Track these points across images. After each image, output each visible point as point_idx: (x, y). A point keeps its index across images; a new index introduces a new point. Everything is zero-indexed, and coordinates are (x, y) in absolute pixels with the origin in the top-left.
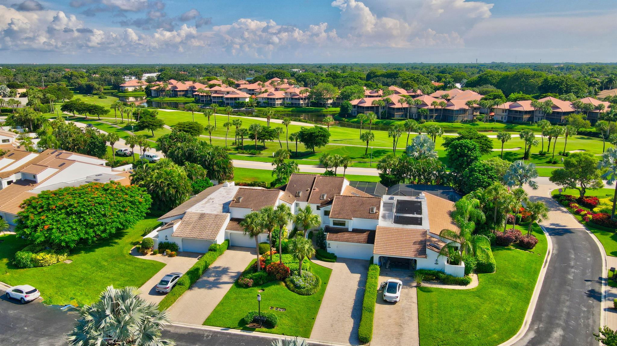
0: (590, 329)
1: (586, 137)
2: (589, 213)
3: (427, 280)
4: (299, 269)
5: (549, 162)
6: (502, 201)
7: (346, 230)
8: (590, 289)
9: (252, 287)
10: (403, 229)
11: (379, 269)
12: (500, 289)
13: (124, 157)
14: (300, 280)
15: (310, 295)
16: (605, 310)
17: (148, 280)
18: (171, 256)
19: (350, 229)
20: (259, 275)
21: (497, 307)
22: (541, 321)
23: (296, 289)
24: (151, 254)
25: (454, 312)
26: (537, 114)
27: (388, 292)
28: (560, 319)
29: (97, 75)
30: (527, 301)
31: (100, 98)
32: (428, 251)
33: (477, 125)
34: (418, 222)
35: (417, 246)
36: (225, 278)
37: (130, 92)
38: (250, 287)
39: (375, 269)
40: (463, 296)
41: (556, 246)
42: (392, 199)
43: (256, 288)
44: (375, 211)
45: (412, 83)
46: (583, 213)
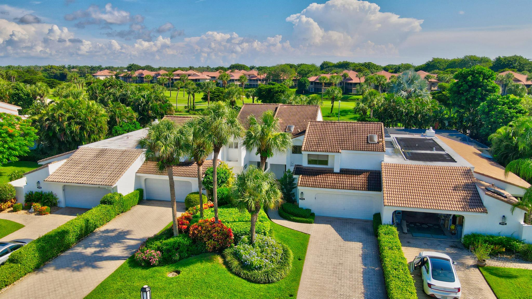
3: (494, 255)
4: (251, 230)
7: (330, 172)
9: (158, 266)
11: (397, 233)
14: (253, 251)
15: (273, 282)
18: (40, 213)
19: (337, 170)
20: (175, 243)
23: (244, 270)
24: (9, 212)
27: (435, 278)
32: (485, 200)
34: (447, 159)
35: (462, 194)
36: (114, 251)
38: (154, 266)
39: (391, 233)
43: (164, 269)
44: (376, 140)
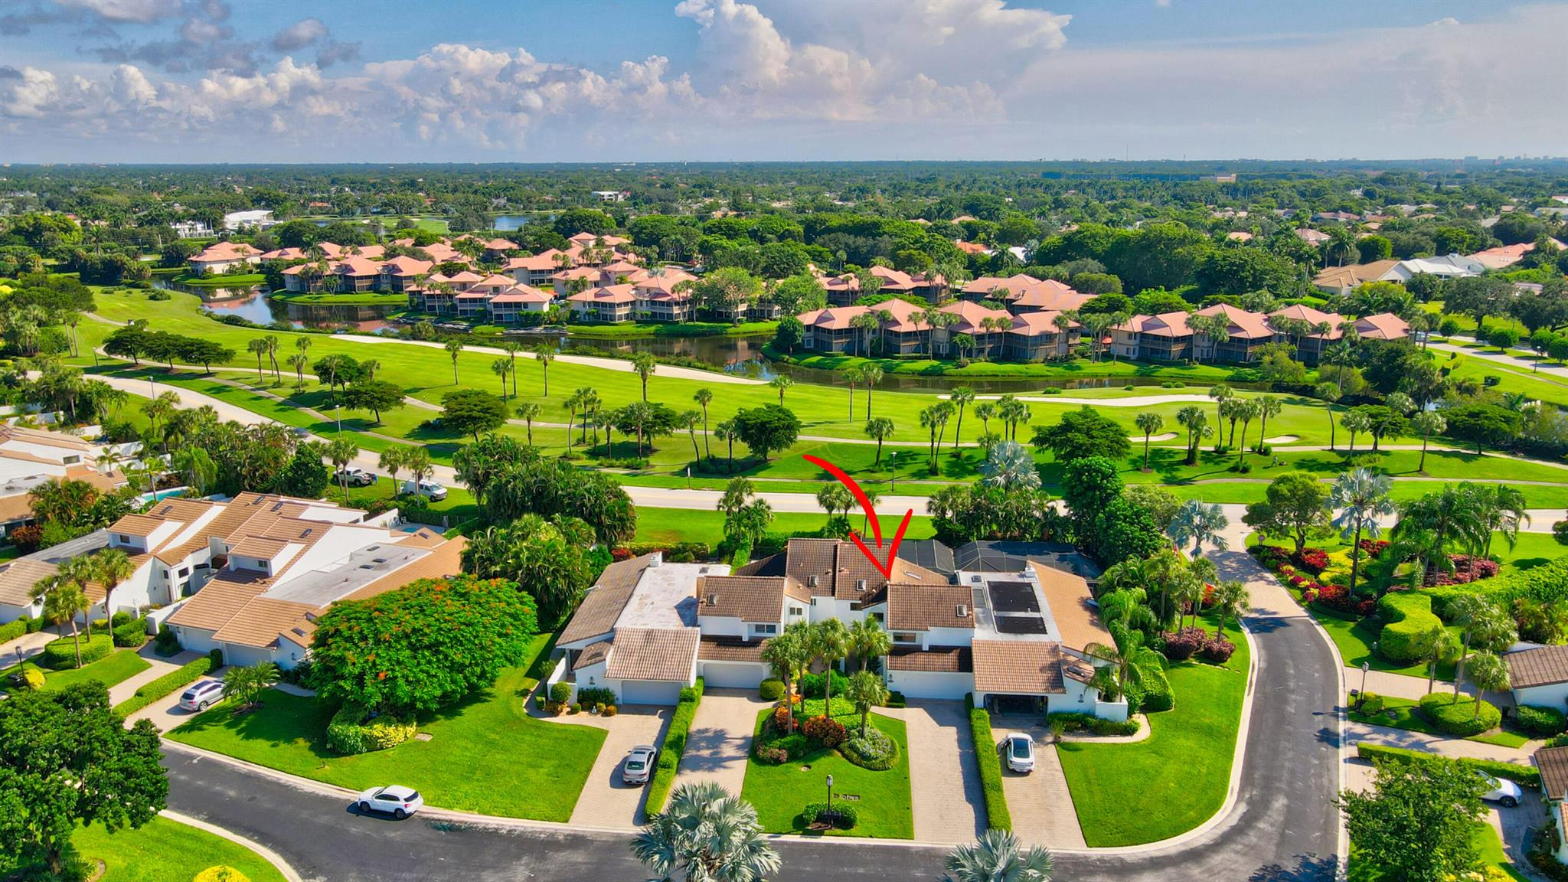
0: (1325, 792)
1: (1297, 398)
2: (1312, 586)
3: (1069, 731)
5: (1234, 469)
6: (1176, 582)
7: (918, 649)
8: (1322, 727)
9: (788, 763)
10: (1017, 644)
11: (988, 716)
12: (1187, 739)
13: (357, 486)
14: (867, 744)
15: (889, 769)
16: (1345, 761)
17: (593, 761)
18: (607, 714)
19: (925, 648)
21: (1186, 768)
22: (1253, 785)
23: (864, 760)
24: (568, 713)
25: (1124, 781)
26: (1197, 341)
27: (1016, 755)
28: (1280, 781)
29: (103, 223)
30: (1229, 754)
31: (153, 298)
32: (1066, 680)
33: (1079, 368)
34: (1038, 627)
35: (1048, 674)
36: (728, 751)
37: (218, 275)
38: (785, 763)
39: (981, 718)
40: (1132, 755)
41: (1263, 652)
42: (976, 579)
43: (794, 765)
44: (965, 613)
45: (920, 254)
46: (1304, 584)
